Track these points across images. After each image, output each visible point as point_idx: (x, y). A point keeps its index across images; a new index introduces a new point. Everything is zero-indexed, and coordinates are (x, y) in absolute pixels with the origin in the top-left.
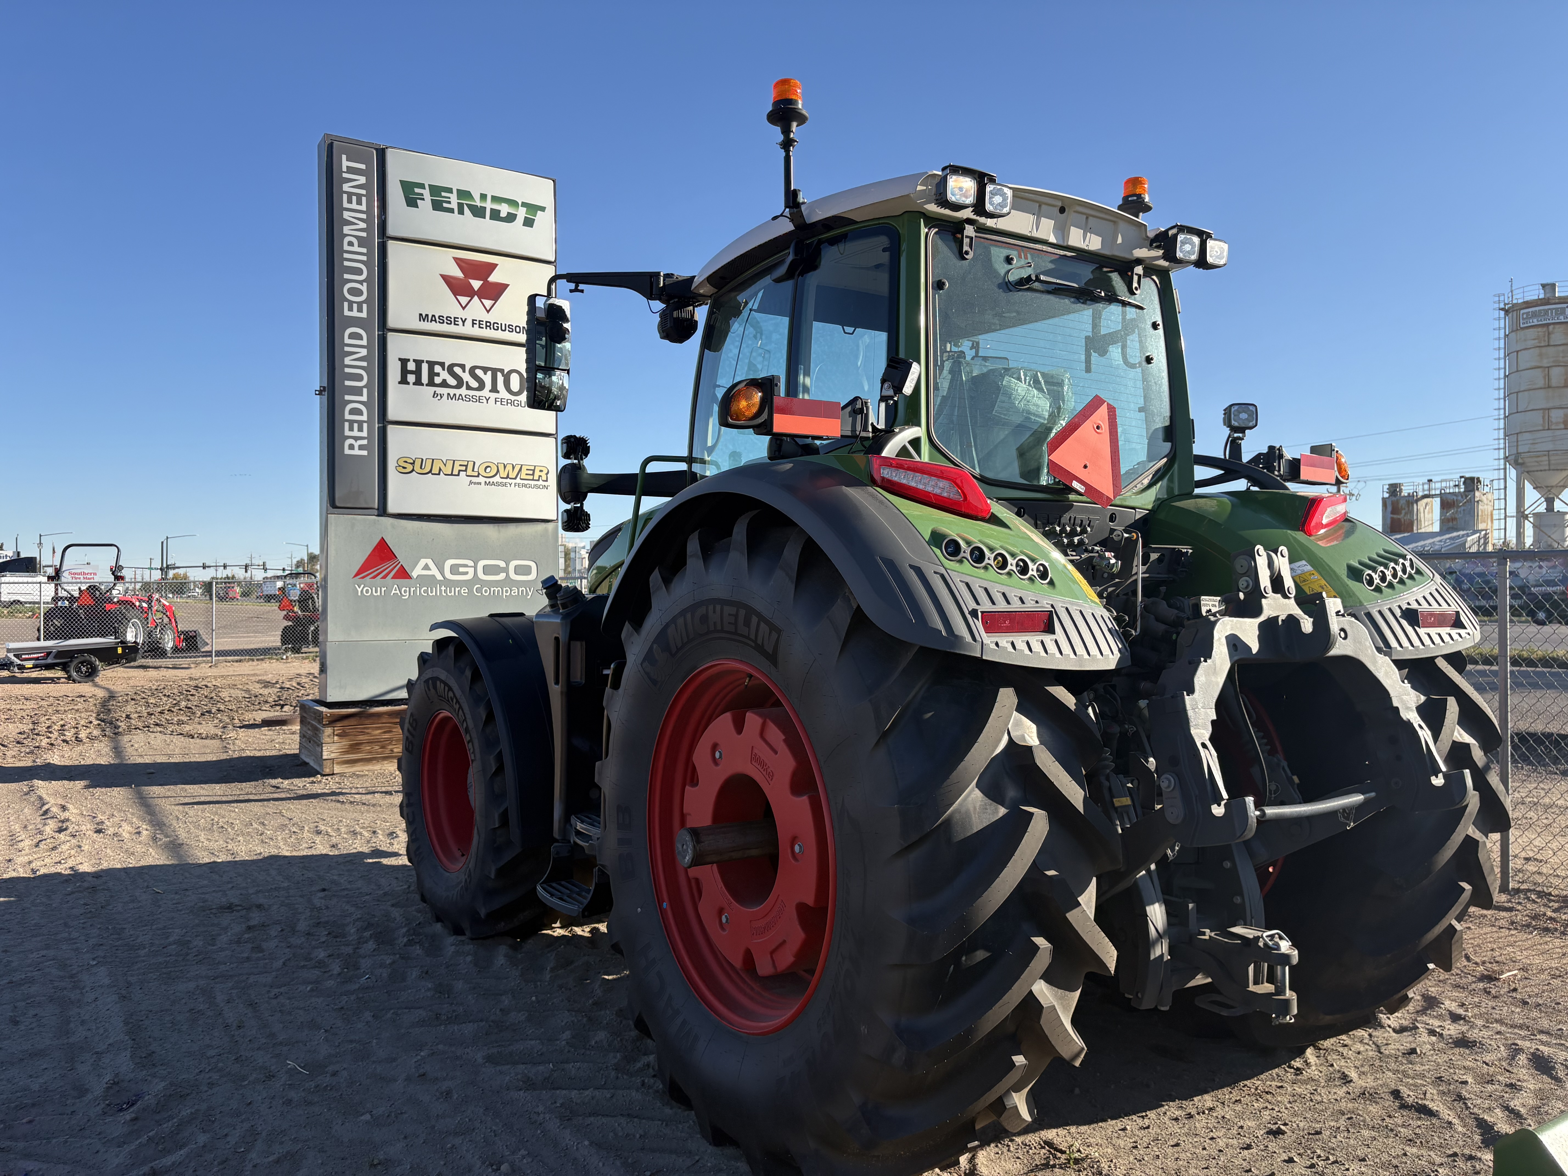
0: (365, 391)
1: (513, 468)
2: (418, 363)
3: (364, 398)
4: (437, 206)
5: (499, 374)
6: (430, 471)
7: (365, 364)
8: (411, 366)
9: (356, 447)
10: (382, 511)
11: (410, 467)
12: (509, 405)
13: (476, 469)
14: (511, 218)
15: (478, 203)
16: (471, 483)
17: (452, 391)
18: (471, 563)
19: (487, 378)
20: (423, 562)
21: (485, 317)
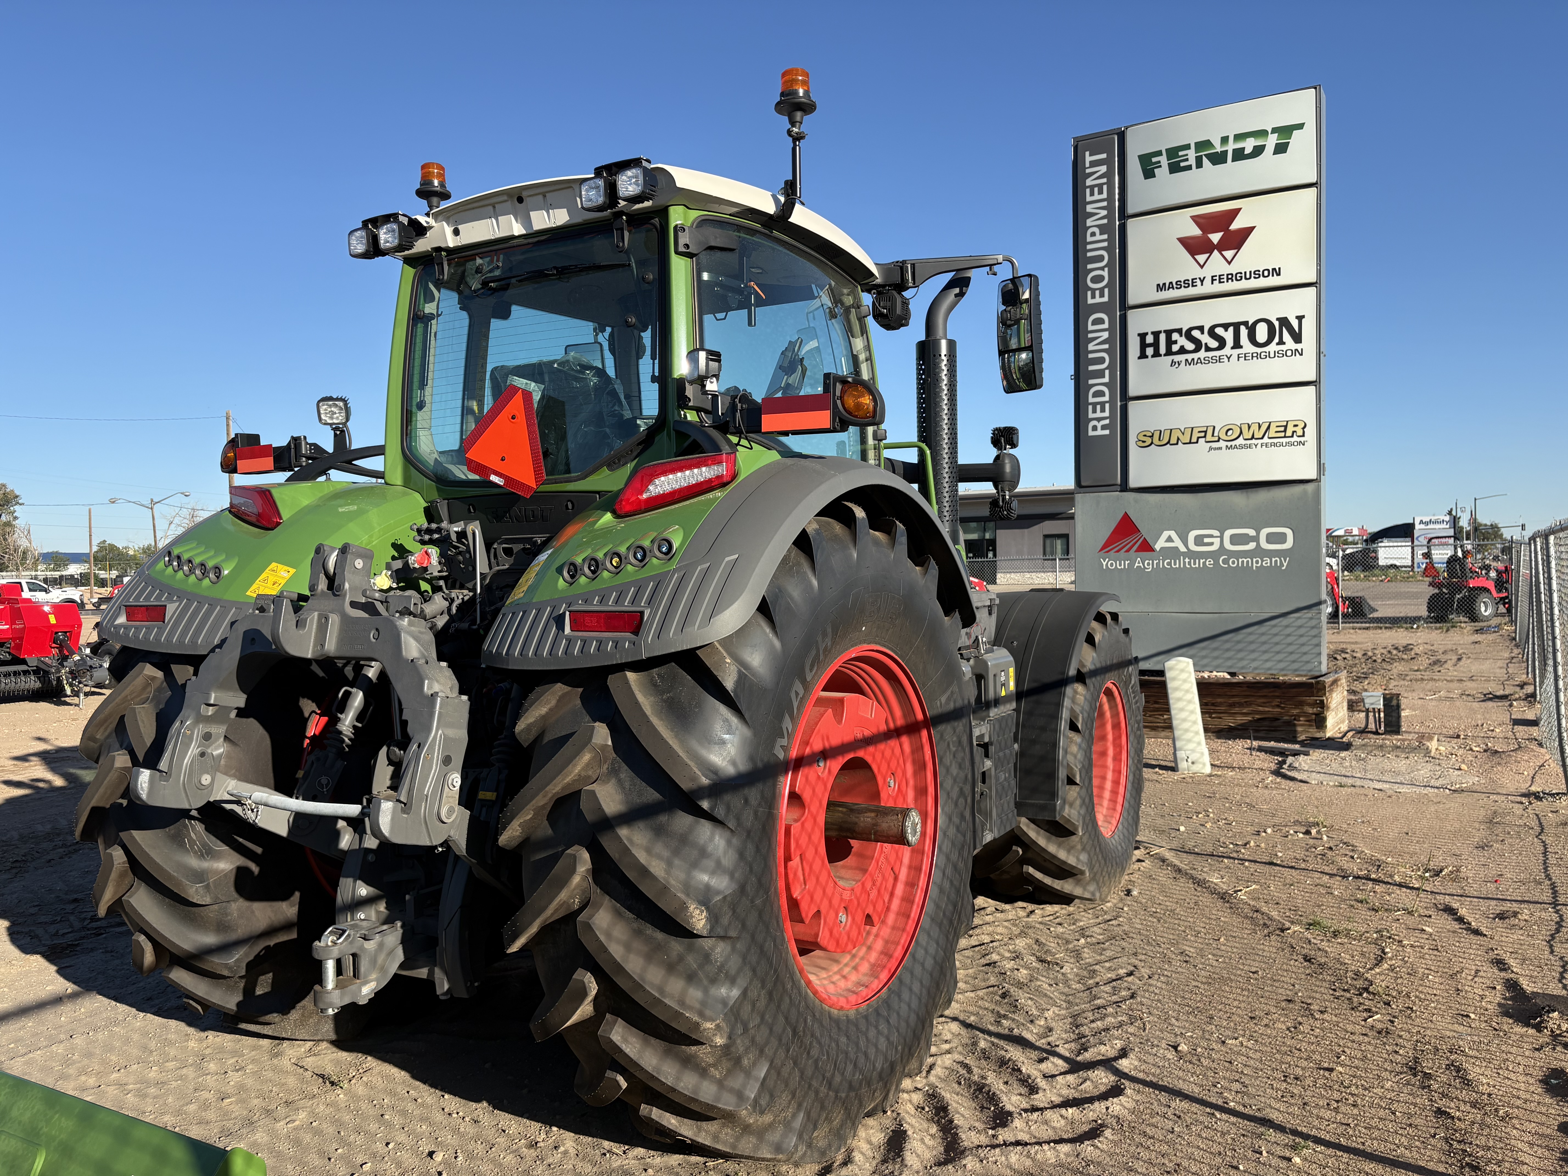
0: (1107, 372)
1: (1260, 427)
2: (1156, 335)
3: (1106, 379)
4: (1175, 168)
5: (1243, 328)
6: (1168, 442)
7: (1106, 346)
8: (1150, 339)
9: (1099, 428)
10: (1124, 487)
11: (1150, 440)
12: (1255, 359)
13: (1216, 434)
14: (1258, 151)
15: (1219, 149)
16: (1211, 449)
17: (1189, 357)
18: (1216, 533)
19: (1229, 336)
20: (1166, 534)
21: (1226, 269)
